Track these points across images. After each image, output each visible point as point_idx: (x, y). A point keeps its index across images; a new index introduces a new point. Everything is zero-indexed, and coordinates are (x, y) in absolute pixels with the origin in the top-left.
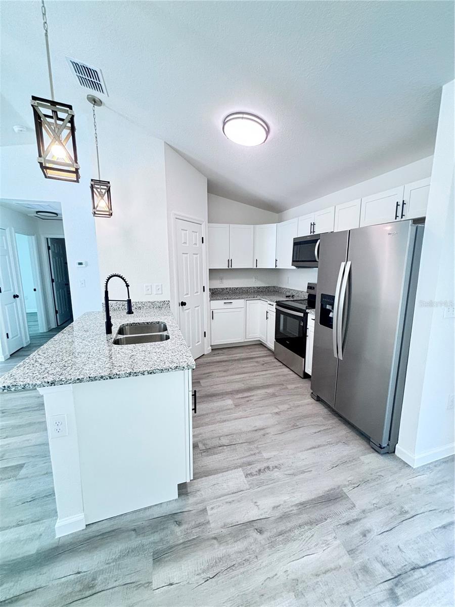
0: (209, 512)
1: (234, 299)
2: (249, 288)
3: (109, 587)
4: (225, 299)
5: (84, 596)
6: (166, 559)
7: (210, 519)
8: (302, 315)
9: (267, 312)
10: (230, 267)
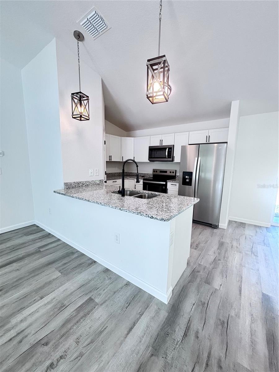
0: (202, 264)
1: (118, 179)
2: (115, 173)
3: (209, 299)
4: (113, 179)
5: (206, 307)
6: (210, 282)
7: (205, 265)
8: (164, 183)
9: (135, 185)
10: (111, 161)
